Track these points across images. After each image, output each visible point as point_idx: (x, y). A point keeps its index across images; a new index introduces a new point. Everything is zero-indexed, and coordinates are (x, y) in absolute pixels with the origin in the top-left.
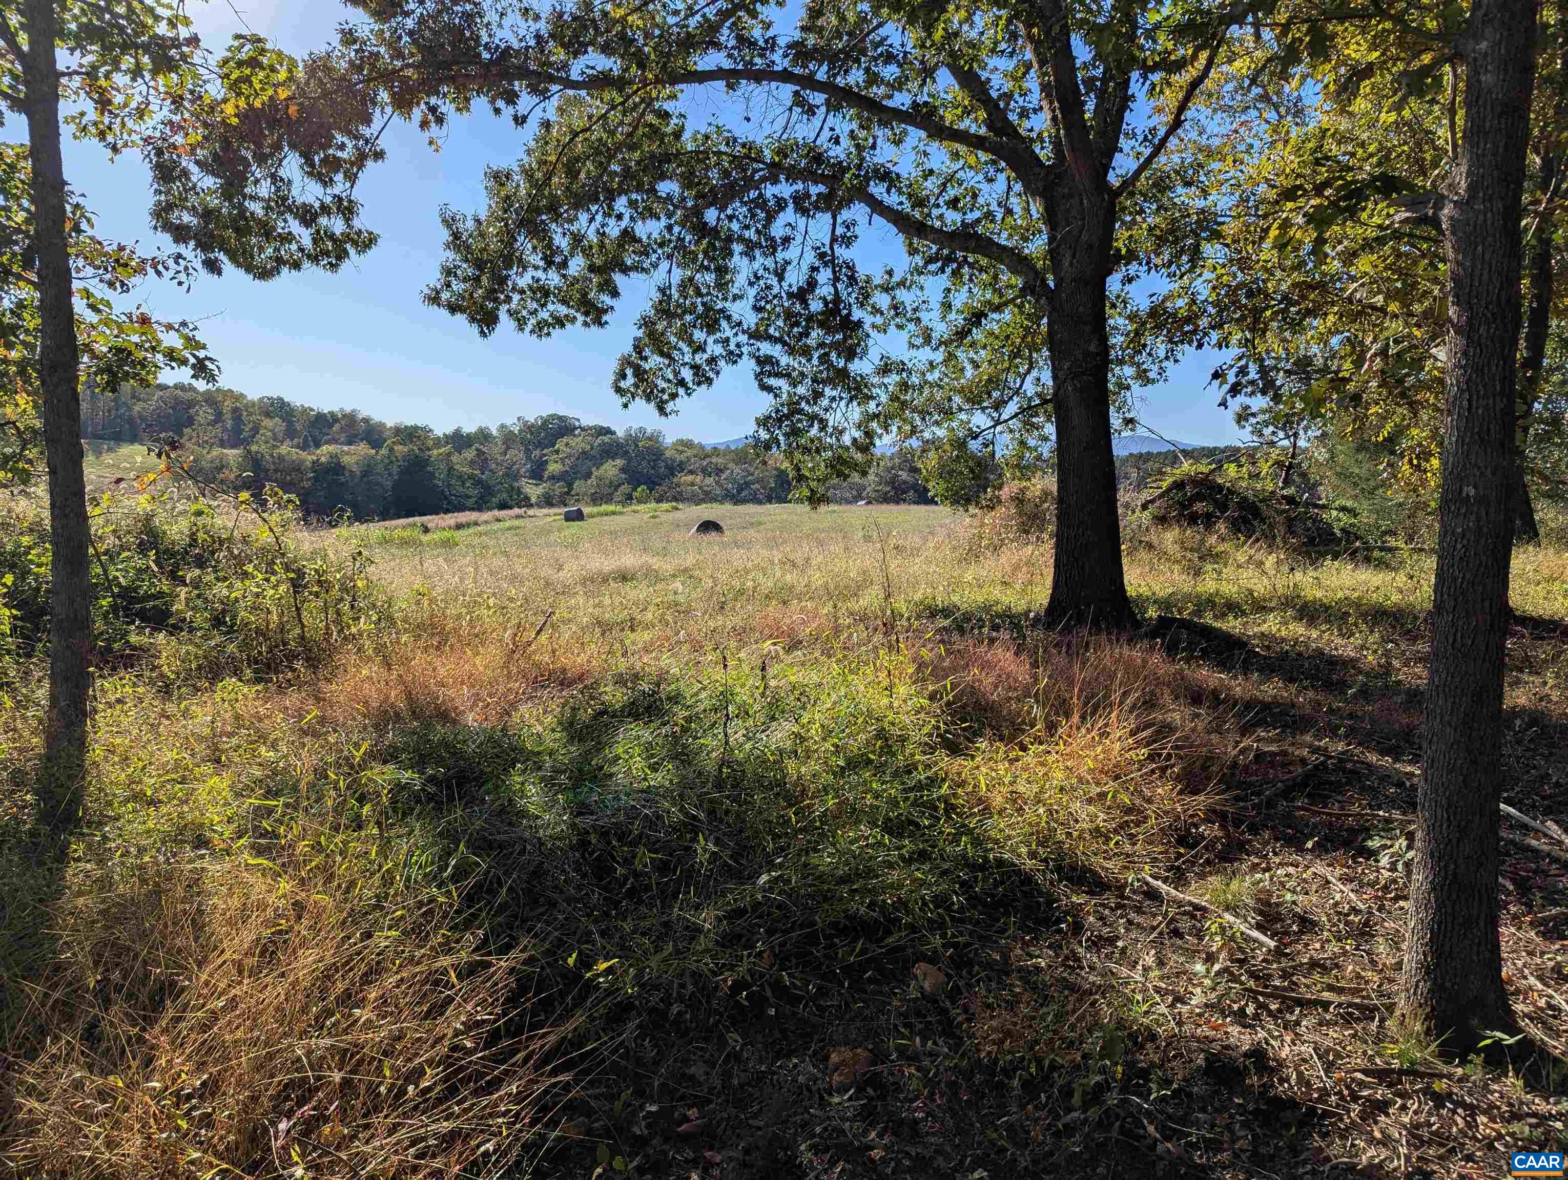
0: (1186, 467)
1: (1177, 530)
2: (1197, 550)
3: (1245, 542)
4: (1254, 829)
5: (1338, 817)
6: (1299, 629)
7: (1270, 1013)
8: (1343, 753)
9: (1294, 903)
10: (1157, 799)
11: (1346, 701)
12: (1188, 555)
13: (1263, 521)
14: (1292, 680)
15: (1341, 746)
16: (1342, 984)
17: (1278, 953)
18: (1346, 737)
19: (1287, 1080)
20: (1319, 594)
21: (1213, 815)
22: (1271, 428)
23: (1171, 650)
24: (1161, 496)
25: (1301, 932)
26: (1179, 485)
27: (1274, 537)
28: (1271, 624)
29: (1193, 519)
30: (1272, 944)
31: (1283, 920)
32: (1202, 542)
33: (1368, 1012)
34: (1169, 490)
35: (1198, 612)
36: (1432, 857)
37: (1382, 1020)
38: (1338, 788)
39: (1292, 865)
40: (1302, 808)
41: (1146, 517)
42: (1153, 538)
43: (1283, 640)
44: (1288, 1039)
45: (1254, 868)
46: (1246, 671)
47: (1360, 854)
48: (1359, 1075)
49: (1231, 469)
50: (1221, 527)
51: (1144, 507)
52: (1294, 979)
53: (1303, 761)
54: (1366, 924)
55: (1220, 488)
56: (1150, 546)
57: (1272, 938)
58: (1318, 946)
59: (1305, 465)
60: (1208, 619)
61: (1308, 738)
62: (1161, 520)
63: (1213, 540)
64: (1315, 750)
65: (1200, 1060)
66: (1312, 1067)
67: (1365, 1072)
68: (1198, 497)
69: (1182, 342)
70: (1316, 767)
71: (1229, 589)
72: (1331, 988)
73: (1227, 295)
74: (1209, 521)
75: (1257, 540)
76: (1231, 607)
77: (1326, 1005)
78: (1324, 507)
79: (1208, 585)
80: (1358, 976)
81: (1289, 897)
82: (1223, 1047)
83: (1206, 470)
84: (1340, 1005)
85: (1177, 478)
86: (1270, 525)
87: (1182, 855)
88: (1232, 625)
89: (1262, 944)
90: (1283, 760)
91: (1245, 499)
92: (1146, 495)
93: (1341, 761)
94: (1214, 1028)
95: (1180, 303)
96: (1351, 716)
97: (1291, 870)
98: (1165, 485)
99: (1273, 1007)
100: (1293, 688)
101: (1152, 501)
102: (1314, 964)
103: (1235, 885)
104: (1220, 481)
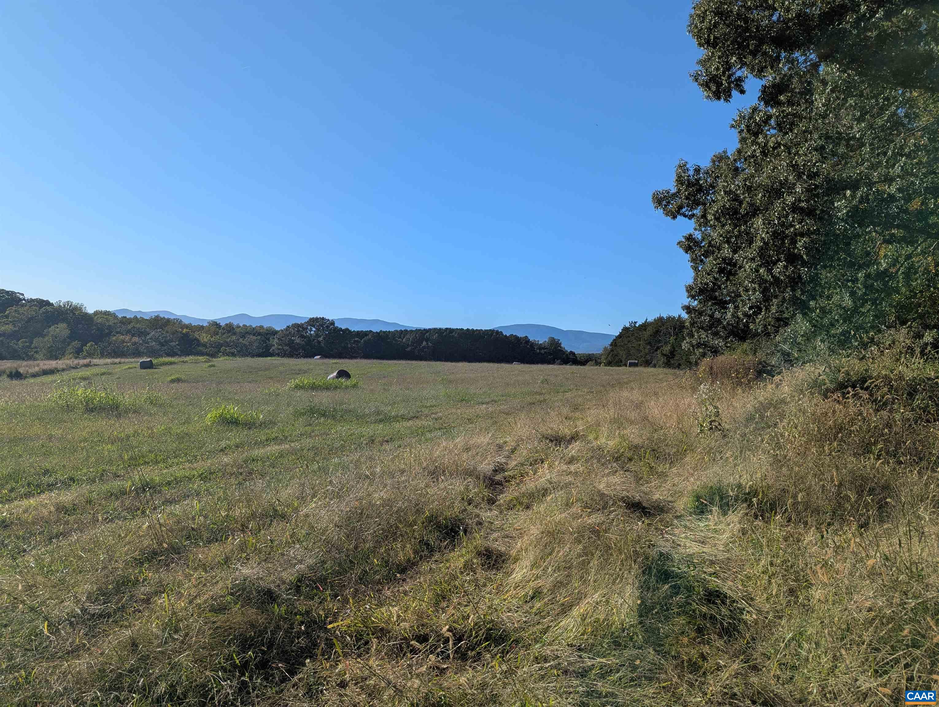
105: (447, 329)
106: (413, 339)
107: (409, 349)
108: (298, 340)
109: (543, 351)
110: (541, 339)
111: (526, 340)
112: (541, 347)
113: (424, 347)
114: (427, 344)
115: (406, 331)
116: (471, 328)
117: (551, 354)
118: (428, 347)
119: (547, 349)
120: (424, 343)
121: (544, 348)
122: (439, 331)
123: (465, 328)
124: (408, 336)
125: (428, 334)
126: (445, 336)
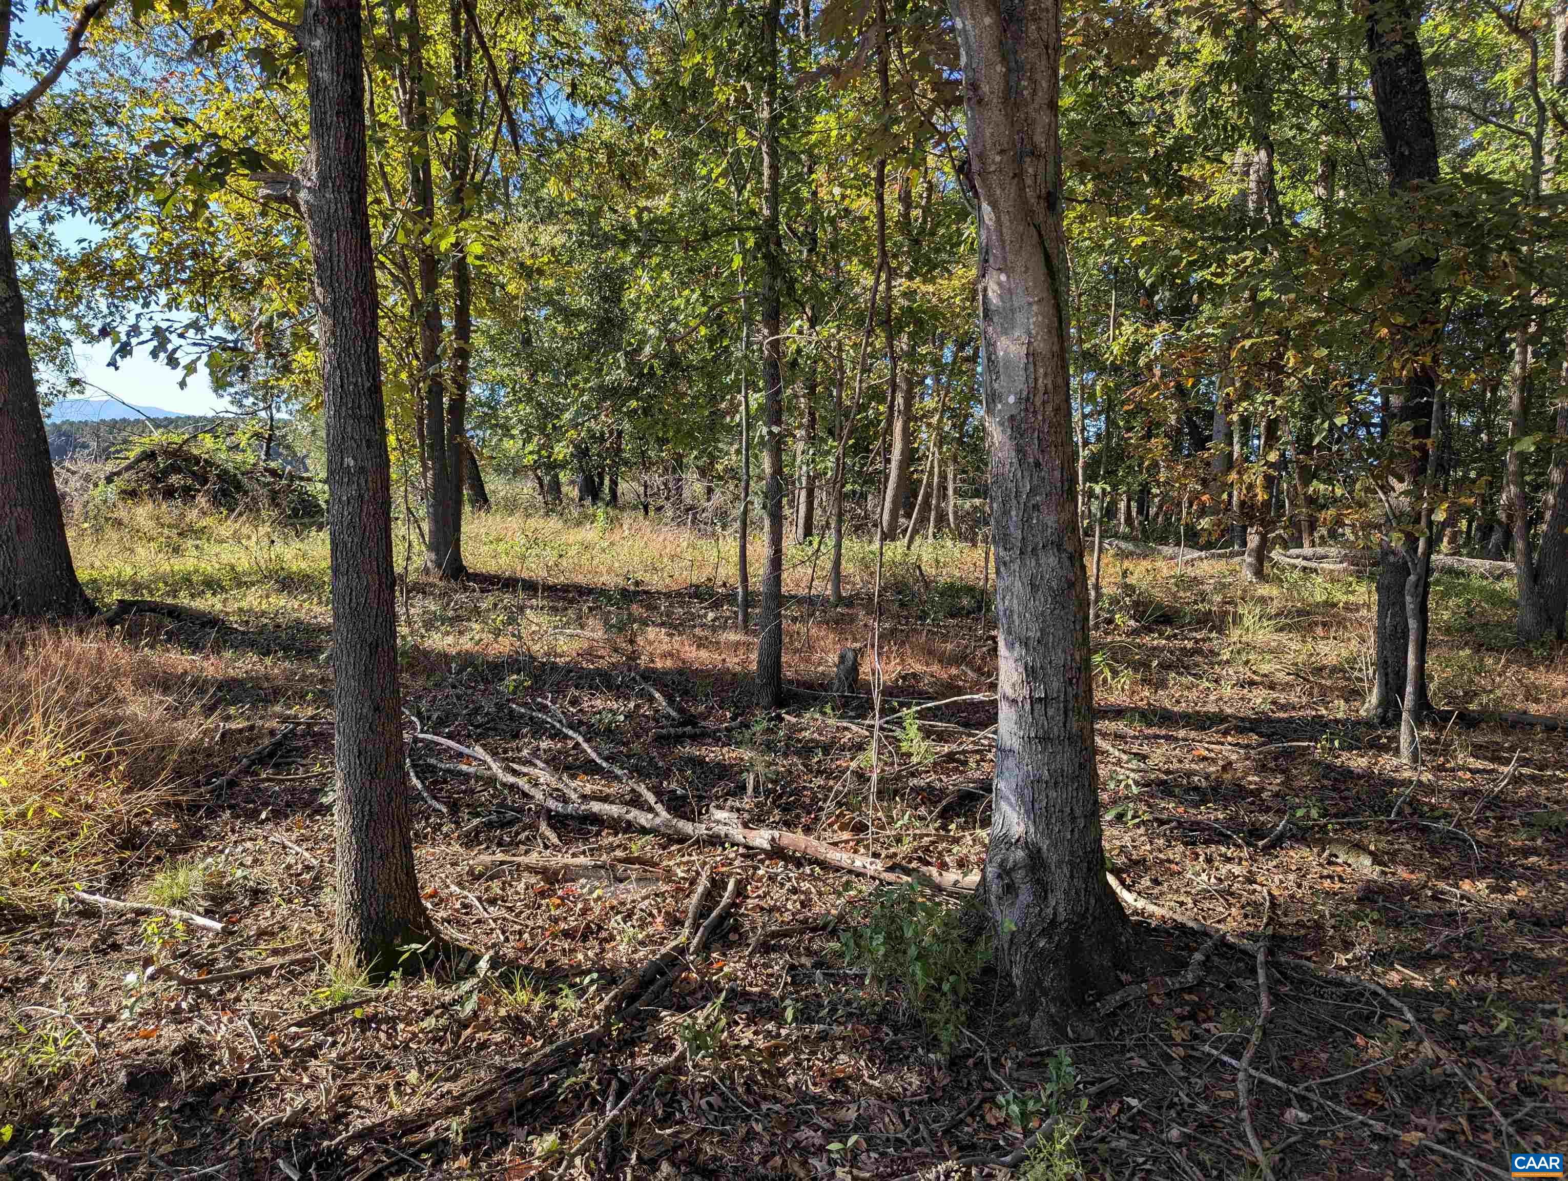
0: (157, 437)
1: (151, 505)
2: (176, 526)
3: (227, 518)
4: (212, 813)
5: (302, 780)
6: (280, 601)
7: (212, 1000)
8: (312, 718)
9: (245, 878)
10: (100, 804)
11: (319, 667)
12: (166, 531)
13: (246, 493)
14: (267, 653)
15: (310, 712)
16: (288, 944)
17: (227, 933)
18: (315, 701)
19: (220, 1062)
20: (303, 565)
21: (167, 807)
22: (251, 400)
23: (132, 635)
24: (128, 468)
25: (253, 905)
26: (150, 456)
27: (258, 510)
28: (252, 600)
29: (169, 493)
30: (218, 926)
31: (235, 898)
32: (182, 516)
33: (307, 965)
34: (138, 460)
35: (174, 593)
36: (350, 802)
37: (322, 967)
38: (304, 752)
39: (251, 839)
40: (268, 780)
41: (112, 492)
42: (122, 513)
43: (263, 613)
44: (225, 1019)
45: (211, 851)
46: (217, 649)
47: (317, 812)
48: (294, 1029)
49: (208, 441)
50: (202, 500)
51: (109, 480)
52: (240, 955)
53: (272, 733)
54: (316, 879)
55: (197, 460)
56: (119, 523)
57: (220, 921)
58: (268, 914)
59: (290, 438)
60: (184, 600)
61: (278, 708)
62: (131, 494)
63: (192, 515)
64: (285, 719)
65: (122, 1077)
66: (247, 1039)
67: (299, 1024)
68: (176, 469)
69: (126, 298)
70: (285, 736)
71: (209, 567)
72: (275, 952)
73: (169, 253)
74: (188, 494)
75: (240, 514)
76: (212, 585)
77: (267, 972)
78: (309, 479)
79: (187, 563)
80: (304, 931)
81: (239, 873)
82: (150, 1054)
83: (177, 439)
84: (282, 966)
85: (148, 448)
86: (253, 499)
87: (126, 860)
88: (208, 603)
89: (208, 929)
90: (250, 734)
91: (226, 472)
92: (110, 467)
93: (309, 725)
94: (146, 1037)
95: (117, 254)
96: (323, 681)
97: (249, 844)
98: (132, 455)
99: (214, 991)
100: (268, 661)
101: (118, 474)
102: (262, 933)
103: (181, 877)
104: (195, 452)
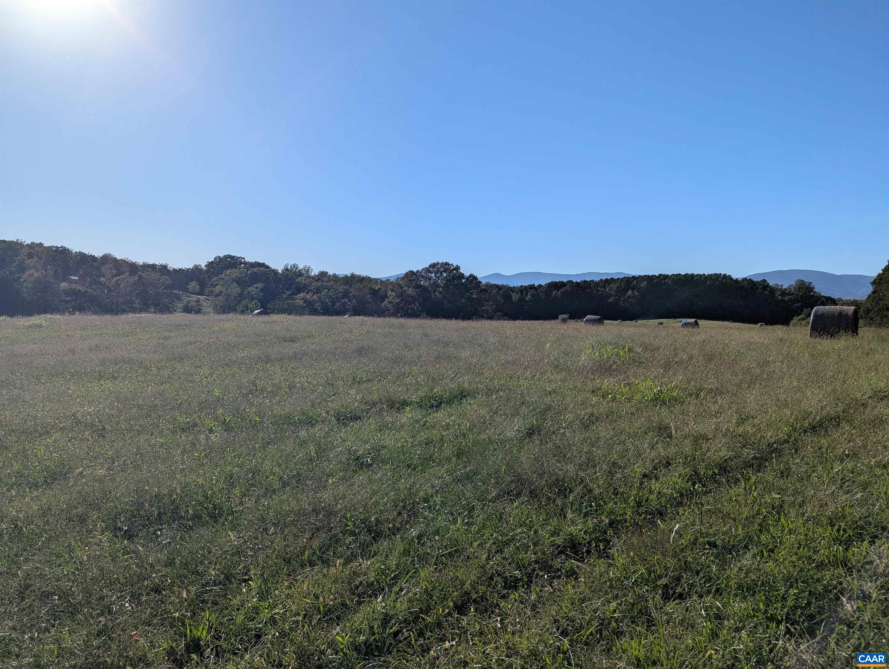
105: (660, 275)
106: (618, 288)
107: (611, 299)
108: (410, 291)
109: (786, 298)
110: (786, 284)
111: (764, 284)
112: (784, 293)
113: (629, 297)
114: (633, 293)
115: (612, 279)
116: (690, 273)
117: (799, 301)
118: (634, 297)
119: (793, 294)
120: (630, 292)
121: (789, 294)
122: (649, 279)
123: (683, 273)
124: (612, 285)
125: (635, 282)
126: (656, 283)
